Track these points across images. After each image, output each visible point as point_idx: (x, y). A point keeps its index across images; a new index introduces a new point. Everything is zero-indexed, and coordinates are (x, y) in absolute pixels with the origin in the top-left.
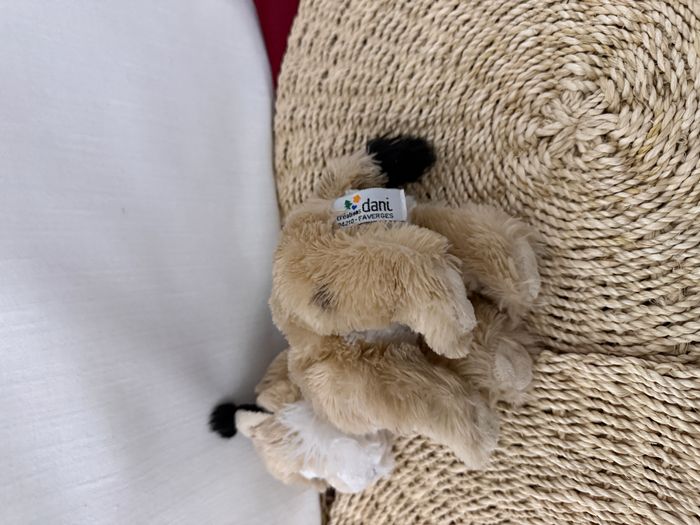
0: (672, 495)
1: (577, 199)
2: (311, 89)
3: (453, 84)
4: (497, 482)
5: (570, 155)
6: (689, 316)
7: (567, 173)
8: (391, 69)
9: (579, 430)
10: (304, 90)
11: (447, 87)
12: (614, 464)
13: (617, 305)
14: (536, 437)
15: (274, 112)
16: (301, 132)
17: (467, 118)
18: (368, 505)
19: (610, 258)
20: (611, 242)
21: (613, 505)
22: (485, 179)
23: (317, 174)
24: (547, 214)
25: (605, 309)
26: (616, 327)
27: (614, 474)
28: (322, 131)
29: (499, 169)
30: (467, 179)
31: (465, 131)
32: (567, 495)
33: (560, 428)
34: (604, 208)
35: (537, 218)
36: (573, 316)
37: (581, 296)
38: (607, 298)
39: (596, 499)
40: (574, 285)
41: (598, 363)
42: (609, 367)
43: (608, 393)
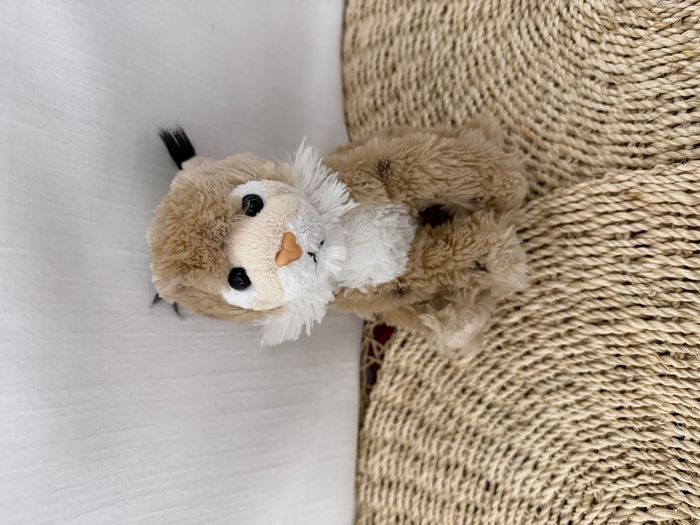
1: (644, 25)
4: (554, 325)
9: (646, 251)
12: (685, 280)
13: (688, 117)
14: (596, 267)
15: (347, 4)
18: (411, 382)
19: (679, 71)
20: (681, 56)
21: (683, 324)
22: (551, 24)
23: (383, 52)
24: (612, 44)
25: (673, 126)
26: (685, 141)
27: (684, 291)
28: (391, 13)
29: (564, 11)
30: (532, 29)
32: (632, 323)
33: (625, 252)
34: (671, 25)
35: (602, 51)
36: (639, 138)
37: (648, 116)
38: (675, 113)
39: (664, 320)
40: (641, 107)
41: (667, 173)
42: (678, 174)
43: (678, 203)
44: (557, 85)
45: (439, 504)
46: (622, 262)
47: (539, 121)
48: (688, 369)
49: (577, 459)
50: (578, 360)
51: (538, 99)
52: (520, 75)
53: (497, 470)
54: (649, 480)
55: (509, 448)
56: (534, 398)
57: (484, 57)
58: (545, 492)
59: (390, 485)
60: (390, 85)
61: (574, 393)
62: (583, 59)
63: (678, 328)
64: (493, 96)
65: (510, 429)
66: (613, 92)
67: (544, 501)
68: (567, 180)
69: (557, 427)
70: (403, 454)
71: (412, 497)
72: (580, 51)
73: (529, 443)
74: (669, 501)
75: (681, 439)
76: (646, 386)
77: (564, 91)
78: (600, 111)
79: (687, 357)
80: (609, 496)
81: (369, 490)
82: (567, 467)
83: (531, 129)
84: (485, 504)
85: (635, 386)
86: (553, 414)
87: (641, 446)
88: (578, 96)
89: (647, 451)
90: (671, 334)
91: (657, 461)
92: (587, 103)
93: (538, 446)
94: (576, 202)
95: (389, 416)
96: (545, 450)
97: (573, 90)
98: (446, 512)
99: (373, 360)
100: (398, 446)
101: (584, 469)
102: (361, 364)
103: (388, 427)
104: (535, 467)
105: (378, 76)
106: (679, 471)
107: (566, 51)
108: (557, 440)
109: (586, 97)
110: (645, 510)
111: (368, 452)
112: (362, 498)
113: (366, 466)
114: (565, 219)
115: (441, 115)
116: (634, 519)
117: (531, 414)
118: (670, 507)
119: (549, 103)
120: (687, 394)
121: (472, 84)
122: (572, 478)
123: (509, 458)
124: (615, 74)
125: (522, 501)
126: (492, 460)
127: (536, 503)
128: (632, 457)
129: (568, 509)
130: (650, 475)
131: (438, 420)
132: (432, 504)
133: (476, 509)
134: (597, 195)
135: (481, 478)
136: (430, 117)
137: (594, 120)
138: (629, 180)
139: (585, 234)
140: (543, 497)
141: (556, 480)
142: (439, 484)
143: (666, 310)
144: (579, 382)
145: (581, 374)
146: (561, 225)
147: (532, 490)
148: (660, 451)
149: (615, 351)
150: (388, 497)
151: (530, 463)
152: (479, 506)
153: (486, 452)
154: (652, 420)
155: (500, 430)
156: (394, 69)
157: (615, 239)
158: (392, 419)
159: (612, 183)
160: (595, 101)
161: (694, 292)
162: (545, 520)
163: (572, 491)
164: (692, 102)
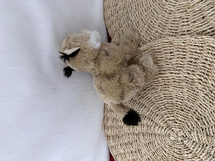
0: (194, 70)
6: (203, 23)
9: (173, 57)
12: (181, 64)
13: (186, 23)
14: (161, 60)
19: (186, 11)
20: (186, 7)
21: (179, 75)
24: (171, 2)
25: (183, 26)
26: (185, 30)
27: (180, 67)
32: (168, 74)
33: (168, 57)
35: (169, 4)
36: (175, 28)
37: (177, 23)
38: (184, 22)
39: (175, 73)
40: (176, 20)
41: (179, 38)
42: (182, 38)
43: (181, 45)
44: (157, 12)
46: (167, 59)
47: (152, 22)
48: (179, 85)
49: (155, 105)
50: (156, 82)
51: (152, 16)
52: (148, 9)
53: (136, 108)
55: (140, 103)
56: (146, 91)
57: (140, 3)
59: (112, 111)
60: (116, 9)
61: (155, 90)
62: (164, 6)
63: (178, 76)
64: (141, 14)
65: (140, 98)
66: (170, 15)
67: (146, 115)
68: (157, 38)
69: (150, 98)
72: (163, 4)
73: (144, 102)
74: (173, 115)
75: (177, 101)
76: (170, 89)
77: (159, 14)
78: (166, 20)
79: (179, 82)
80: (161, 114)
81: (107, 112)
82: (152, 107)
83: (150, 24)
85: (168, 89)
86: (149, 95)
87: (168, 103)
88: (162, 16)
90: (176, 77)
91: (172, 106)
92: (163, 18)
93: (146, 102)
94: (158, 44)
96: (147, 103)
97: (161, 14)
101: (156, 108)
104: (145, 107)
105: (113, 6)
106: (176, 108)
107: (160, 3)
108: (150, 101)
109: (164, 16)
110: (168, 117)
112: (105, 114)
113: (107, 107)
114: (155, 48)
115: (128, 18)
116: (166, 119)
117: (145, 95)
118: (173, 116)
119: (155, 17)
120: (179, 91)
121: (136, 10)
122: (153, 110)
123: (139, 105)
124: (171, 11)
125: (142, 115)
128: (166, 105)
129: (152, 117)
130: (170, 109)
134: (163, 42)
136: (126, 18)
137: (165, 22)
138: (171, 39)
139: (160, 52)
140: (146, 114)
141: (149, 110)
143: (176, 71)
144: (156, 87)
145: (156, 86)
146: (154, 49)
147: (144, 113)
148: (172, 104)
149: (164, 81)
150: (111, 114)
153: (134, 104)
154: (171, 97)
156: (117, 5)
157: (166, 54)
159: (167, 39)
160: (166, 18)
161: (182, 67)
162: (146, 119)
163: (153, 113)
164: (188, 20)
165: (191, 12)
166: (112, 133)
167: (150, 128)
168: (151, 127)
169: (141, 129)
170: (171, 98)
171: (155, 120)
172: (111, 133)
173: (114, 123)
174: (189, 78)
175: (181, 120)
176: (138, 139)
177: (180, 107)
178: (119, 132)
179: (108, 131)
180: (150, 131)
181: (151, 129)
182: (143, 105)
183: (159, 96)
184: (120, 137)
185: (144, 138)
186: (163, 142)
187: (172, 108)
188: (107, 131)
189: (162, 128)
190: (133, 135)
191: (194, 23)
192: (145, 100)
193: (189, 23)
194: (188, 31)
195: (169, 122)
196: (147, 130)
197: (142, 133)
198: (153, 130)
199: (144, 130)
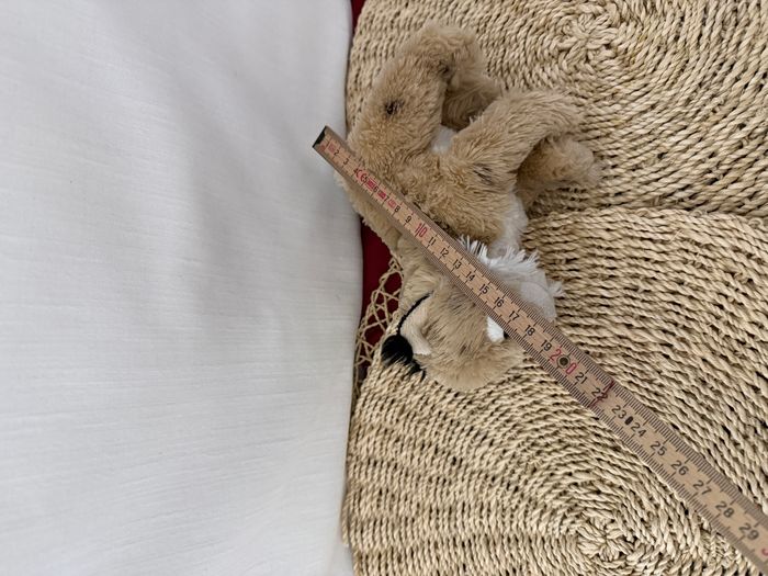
0: (645, 314)
1: (585, 95)
2: (384, 26)
3: (498, 16)
5: (582, 62)
6: (662, 173)
7: (579, 76)
8: (451, 7)
9: (576, 274)
10: (379, 27)
11: (493, 18)
12: (603, 297)
13: (612, 172)
15: (351, 45)
16: (372, 61)
17: (507, 40)
19: (608, 135)
20: (609, 124)
21: (599, 331)
26: (609, 190)
27: (601, 305)
29: (528, 77)
31: (505, 51)
32: (564, 329)
33: (561, 273)
34: (605, 99)
38: (604, 168)
39: (586, 327)
41: (593, 215)
42: (602, 216)
43: (600, 238)
45: (415, 477)
49: (523, 436)
53: (462, 448)
54: (573, 450)
55: (472, 429)
56: (492, 388)
58: (499, 464)
59: (375, 463)
61: (521, 383)
63: (595, 334)
65: (472, 413)
67: (497, 472)
69: (508, 411)
70: (387, 436)
71: (393, 473)
73: (487, 424)
74: (587, 467)
80: (545, 465)
81: (357, 469)
82: (515, 443)
84: (452, 476)
86: (505, 401)
87: (568, 425)
89: (573, 428)
90: (590, 337)
91: (581, 436)
93: (494, 426)
95: (376, 405)
96: (498, 429)
98: (420, 485)
99: (364, 358)
100: (383, 430)
101: (527, 444)
102: (355, 362)
103: (375, 413)
104: (491, 444)
106: (595, 443)
108: (508, 421)
110: (570, 474)
111: (358, 435)
112: (351, 475)
113: (355, 448)
116: (562, 482)
117: (489, 401)
118: (588, 471)
122: (519, 452)
123: (470, 437)
125: (481, 472)
126: (458, 439)
127: (491, 473)
128: (563, 434)
129: (515, 477)
130: (575, 447)
131: (416, 407)
132: (409, 478)
133: (445, 481)
134: (543, 229)
135: (449, 454)
138: (567, 219)
140: (496, 469)
141: (506, 454)
142: (415, 460)
143: (588, 319)
144: (525, 374)
145: (526, 368)
147: (488, 463)
148: (582, 428)
150: (373, 474)
151: (487, 441)
152: (447, 479)
153: (453, 433)
155: (465, 413)
157: (555, 264)
158: (378, 407)
159: (555, 220)
161: (608, 306)
162: (497, 487)
163: (519, 463)
164: (616, 161)
165: (623, 137)
166: (375, 543)
167: (512, 516)
168: (515, 514)
169: (481, 523)
170: (576, 407)
171: (528, 488)
172: (372, 546)
173: (382, 507)
174: (630, 340)
175: (614, 481)
176: (469, 559)
177: (609, 439)
178: (401, 539)
179: (362, 539)
180: (511, 530)
181: (515, 520)
182: (485, 438)
183: (535, 403)
184: (406, 557)
185: (493, 556)
186: (557, 565)
187: (583, 441)
188: (356, 540)
189: (552, 514)
190: (452, 547)
191: (634, 170)
192: (492, 419)
193: (618, 170)
194: (620, 194)
195: (574, 489)
196: (500, 524)
197: (483, 536)
198: (521, 523)
199: (489, 527)
